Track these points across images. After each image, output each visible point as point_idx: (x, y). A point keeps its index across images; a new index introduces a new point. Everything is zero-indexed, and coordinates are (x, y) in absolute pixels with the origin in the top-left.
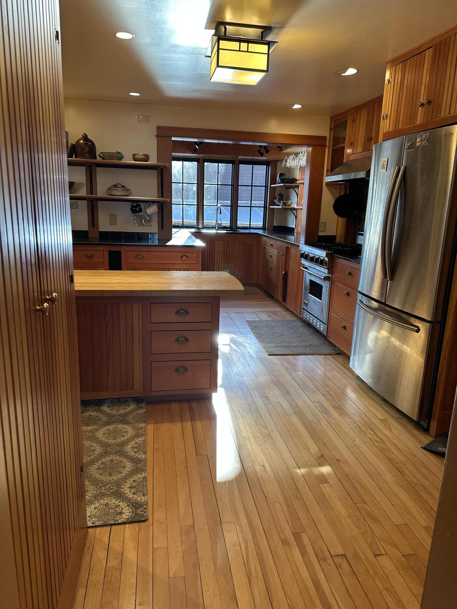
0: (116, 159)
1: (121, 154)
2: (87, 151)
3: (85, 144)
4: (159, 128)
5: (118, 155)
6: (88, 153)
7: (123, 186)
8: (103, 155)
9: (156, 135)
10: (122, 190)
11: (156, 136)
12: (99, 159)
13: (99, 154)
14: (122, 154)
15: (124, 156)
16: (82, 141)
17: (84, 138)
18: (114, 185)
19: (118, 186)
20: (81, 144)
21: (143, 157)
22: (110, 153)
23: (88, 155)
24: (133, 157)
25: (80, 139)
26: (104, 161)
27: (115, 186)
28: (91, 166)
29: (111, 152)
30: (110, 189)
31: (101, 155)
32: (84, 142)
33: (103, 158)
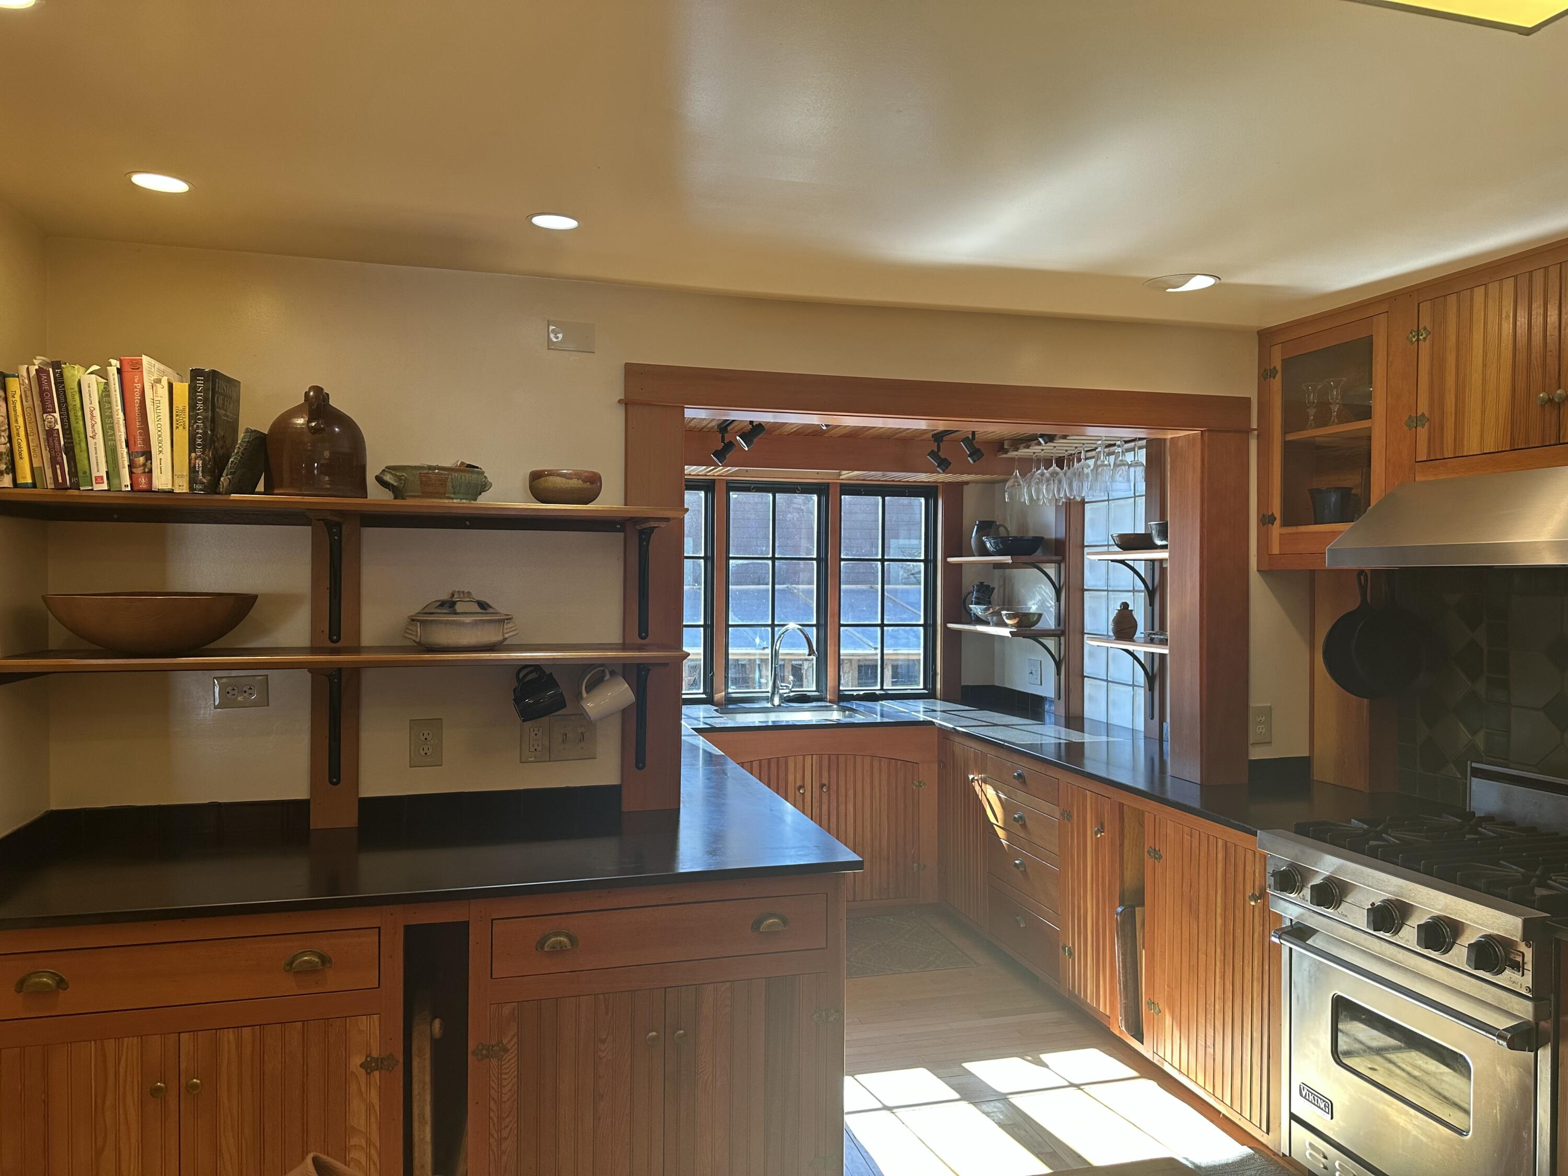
0: (454, 493)
1: (478, 473)
2: (322, 462)
3: (315, 431)
4: (633, 372)
5: (468, 477)
6: (327, 469)
7: (483, 605)
8: (399, 478)
9: (623, 397)
10: (476, 623)
11: (620, 401)
12: (376, 494)
13: (378, 473)
14: (483, 473)
15: (490, 480)
16: (300, 421)
17: (314, 407)
18: (443, 604)
19: (459, 607)
20: (299, 431)
21: (575, 483)
22: (430, 468)
23: (327, 478)
24: (531, 488)
25: (295, 412)
26: (399, 502)
27: (449, 605)
28: (339, 525)
29: (434, 464)
30: (423, 622)
31: (388, 478)
32: (309, 421)
33: (397, 492)
